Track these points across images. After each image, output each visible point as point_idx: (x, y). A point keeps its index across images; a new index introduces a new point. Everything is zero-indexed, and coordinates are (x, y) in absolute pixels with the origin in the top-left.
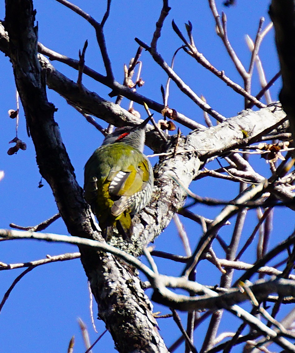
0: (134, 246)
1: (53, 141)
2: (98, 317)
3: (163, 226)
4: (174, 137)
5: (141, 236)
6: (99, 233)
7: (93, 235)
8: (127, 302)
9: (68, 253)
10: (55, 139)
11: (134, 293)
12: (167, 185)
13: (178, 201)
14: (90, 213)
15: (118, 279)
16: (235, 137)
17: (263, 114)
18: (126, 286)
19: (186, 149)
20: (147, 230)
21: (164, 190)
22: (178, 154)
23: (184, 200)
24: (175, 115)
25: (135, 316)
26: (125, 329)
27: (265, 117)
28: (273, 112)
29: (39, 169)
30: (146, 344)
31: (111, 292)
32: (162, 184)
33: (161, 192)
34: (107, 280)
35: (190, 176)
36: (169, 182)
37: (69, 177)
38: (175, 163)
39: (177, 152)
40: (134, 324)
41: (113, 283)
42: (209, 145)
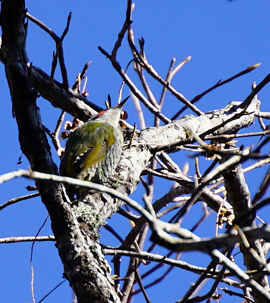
0: (96, 219)
1: (35, 122)
2: (63, 276)
3: (119, 205)
4: (129, 132)
5: (101, 211)
6: (69, 204)
7: (64, 206)
8: (90, 264)
9: (13, 237)
10: (36, 121)
11: (96, 257)
12: (123, 170)
13: (132, 185)
14: (62, 187)
15: (83, 245)
16: (179, 136)
17: (203, 120)
18: (90, 250)
19: (139, 142)
20: (106, 206)
21: (121, 174)
22: (132, 146)
23: (136, 185)
24: (126, 116)
25: (97, 277)
26: (87, 287)
27: (204, 122)
28: (211, 118)
29: (20, 146)
30: (105, 300)
31: (77, 255)
32: (119, 170)
33: (118, 176)
34: (73, 245)
35: (142, 165)
36: (126, 168)
37: (46, 155)
38: (130, 153)
39: (132, 144)
40: (95, 283)
41: (79, 248)
42: (158, 141)
